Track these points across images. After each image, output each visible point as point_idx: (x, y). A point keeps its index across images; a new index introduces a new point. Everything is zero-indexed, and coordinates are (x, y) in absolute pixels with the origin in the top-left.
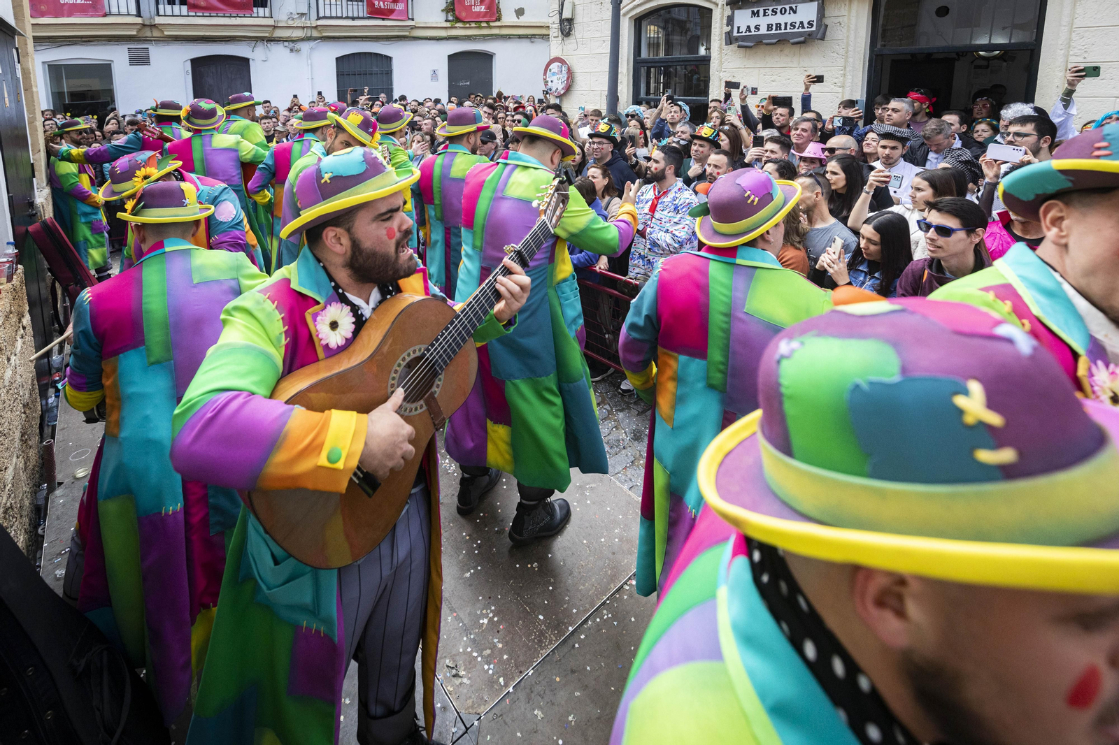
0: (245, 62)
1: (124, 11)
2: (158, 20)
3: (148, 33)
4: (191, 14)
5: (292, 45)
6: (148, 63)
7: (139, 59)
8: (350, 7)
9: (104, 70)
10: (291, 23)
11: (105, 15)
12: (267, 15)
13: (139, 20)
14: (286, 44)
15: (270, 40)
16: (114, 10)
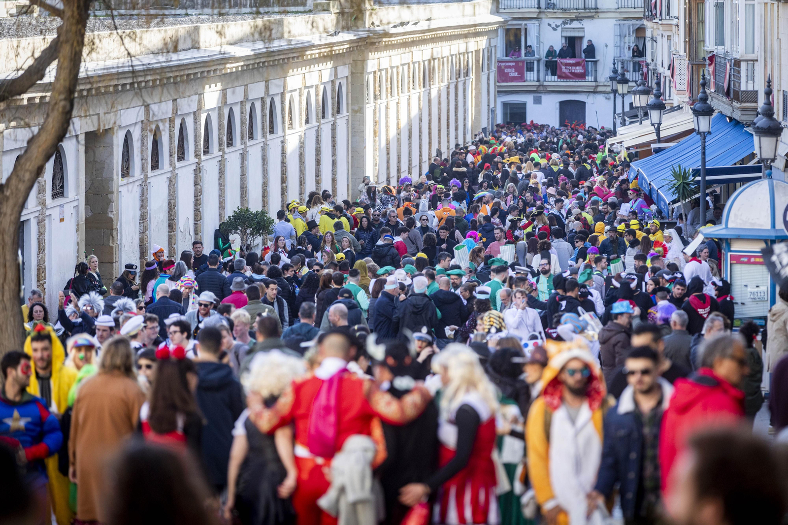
0: (583, 104)
1: (532, 79)
2: (545, 83)
3: (541, 88)
4: (559, 80)
5: (606, 95)
6: (540, 103)
7: (538, 101)
8: (634, 75)
9: (523, 106)
10: (605, 84)
11: (525, 81)
12: (593, 80)
13: (537, 84)
14: (604, 95)
15: (595, 92)
16: (528, 79)
